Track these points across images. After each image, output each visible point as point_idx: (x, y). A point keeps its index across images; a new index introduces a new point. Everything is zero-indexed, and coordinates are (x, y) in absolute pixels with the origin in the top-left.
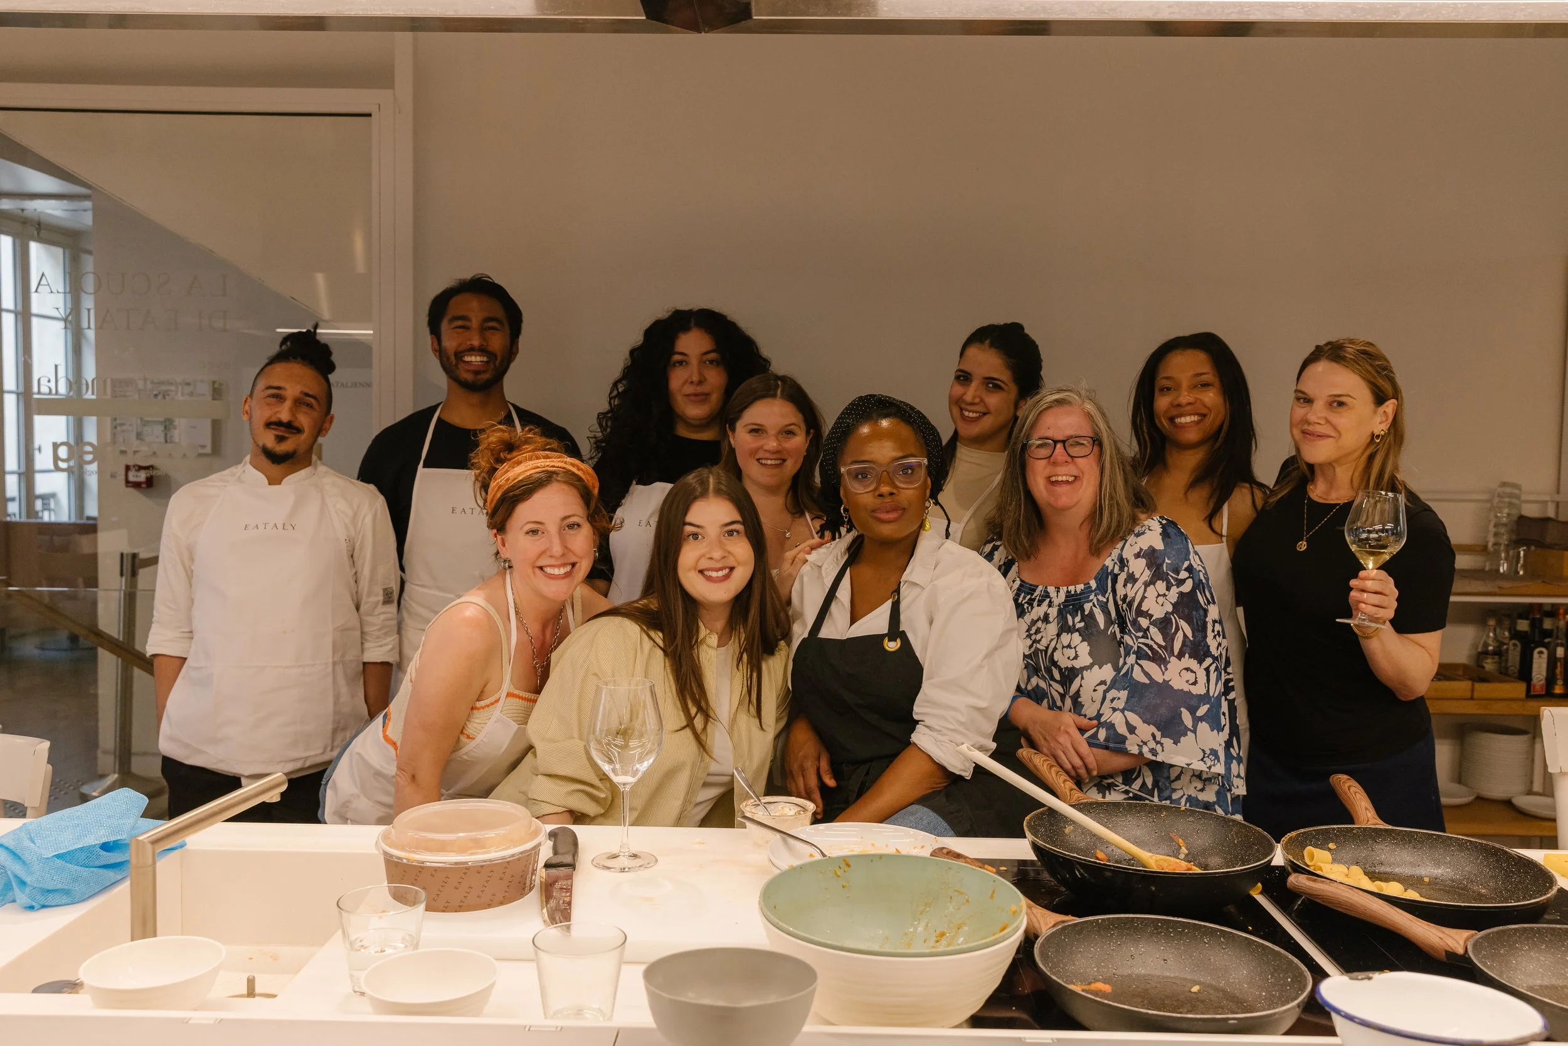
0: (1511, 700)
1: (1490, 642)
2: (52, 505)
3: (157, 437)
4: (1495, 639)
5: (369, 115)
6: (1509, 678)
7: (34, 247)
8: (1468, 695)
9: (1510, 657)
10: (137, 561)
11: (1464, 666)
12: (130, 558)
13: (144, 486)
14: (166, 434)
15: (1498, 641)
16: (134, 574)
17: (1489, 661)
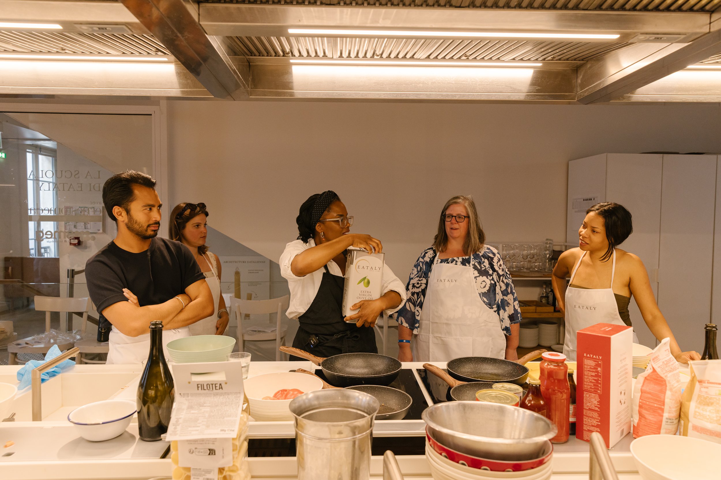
0: (549, 312)
1: (544, 293)
2: (48, 251)
3: (82, 227)
4: (546, 292)
5: (151, 115)
6: (549, 305)
7: (40, 157)
8: (534, 311)
9: (550, 298)
10: (74, 272)
11: (536, 301)
12: (71, 271)
13: (77, 245)
14: (85, 226)
15: (547, 293)
16: (73, 277)
17: (544, 299)
